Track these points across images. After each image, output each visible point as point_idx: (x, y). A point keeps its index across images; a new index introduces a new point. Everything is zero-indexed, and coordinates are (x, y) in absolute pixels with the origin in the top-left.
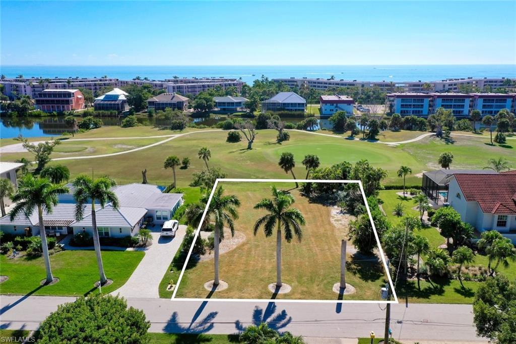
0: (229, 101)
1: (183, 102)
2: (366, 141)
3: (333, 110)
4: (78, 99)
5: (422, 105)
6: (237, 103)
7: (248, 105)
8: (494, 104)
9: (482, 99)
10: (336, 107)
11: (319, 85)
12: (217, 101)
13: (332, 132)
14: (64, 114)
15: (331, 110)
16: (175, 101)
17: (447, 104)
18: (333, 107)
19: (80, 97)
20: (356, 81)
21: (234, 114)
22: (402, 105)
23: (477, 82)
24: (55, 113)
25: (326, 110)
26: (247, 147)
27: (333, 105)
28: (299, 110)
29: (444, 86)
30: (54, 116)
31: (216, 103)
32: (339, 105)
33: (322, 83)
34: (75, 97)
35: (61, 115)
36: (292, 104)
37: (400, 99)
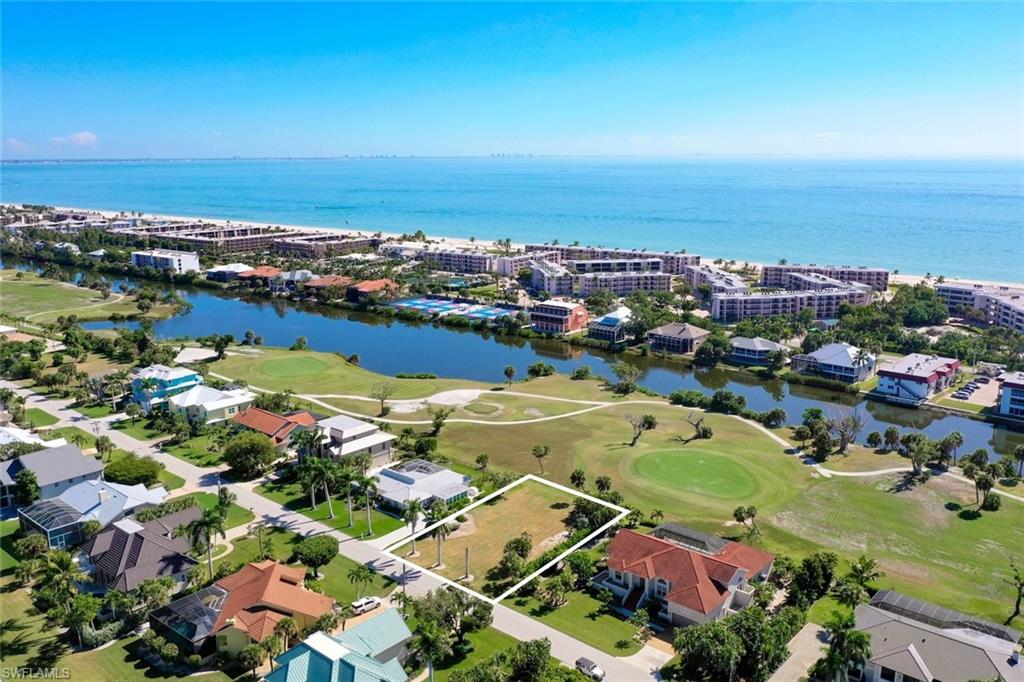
1: (692, 340)
3: (892, 388)
4: (577, 317)
10: (899, 383)
14: (553, 337)
15: (889, 387)
16: (683, 336)
18: (892, 383)
19: (580, 313)
22: (1012, 399)
24: (544, 335)
25: (881, 385)
27: (894, 380)
30: (542, 338)
32: (903, 382)
34: (574, 315)
35: (550, 337)
36: (835, 367)
37: (1010, 390)
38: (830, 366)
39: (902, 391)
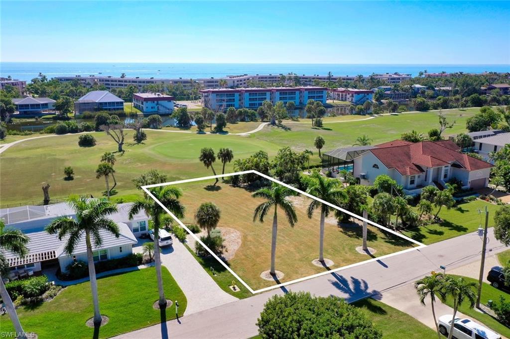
0: (32, 103)
2: (218, 134)
3: (154, 108)
5: (234, 99)
6: (43, 105)
7: (58, 107)
8: (287, 96)
9: (279, 93)
10: (158, 104)
11: (112, 83)
12: (16, 103)
13: (178, 129)
15: (152, 108)
17: (253, 97)
18: (154, 105)
20: (153, 78)
21: (42, 117)
23: (253, 79)
25: (147, 108)
26: (118, 150)
27: (154, 102)
28: (118, 109)
29: (234, 82)
31: (17, 105)
32: (160, 102)
33: (116, 81)
36: (109, 103)
37: (215, 94)
38: (106, 103)
39: (161, 108)
